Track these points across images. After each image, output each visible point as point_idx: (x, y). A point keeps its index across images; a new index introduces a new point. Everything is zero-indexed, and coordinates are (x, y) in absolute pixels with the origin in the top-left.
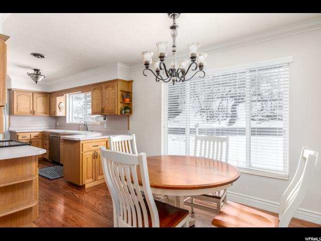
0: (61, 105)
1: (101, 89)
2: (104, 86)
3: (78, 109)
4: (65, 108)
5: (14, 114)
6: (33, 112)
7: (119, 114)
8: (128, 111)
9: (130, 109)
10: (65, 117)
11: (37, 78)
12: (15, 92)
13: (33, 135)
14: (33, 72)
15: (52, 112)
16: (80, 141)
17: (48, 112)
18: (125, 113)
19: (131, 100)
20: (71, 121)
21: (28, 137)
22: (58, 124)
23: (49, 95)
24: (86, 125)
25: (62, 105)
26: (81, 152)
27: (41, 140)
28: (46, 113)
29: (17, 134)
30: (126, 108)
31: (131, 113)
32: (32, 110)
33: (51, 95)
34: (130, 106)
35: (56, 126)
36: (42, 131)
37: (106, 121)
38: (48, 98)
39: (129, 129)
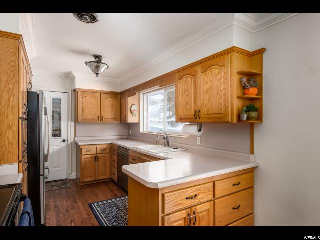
0: (133, 108)
1: (194, 76)
2: (199, 69)
3: (155, 113)
4: (138, 112)
5: (79, 121)
6: (101, 119)
7: (235, 121)
8: (254, 114)
9: (259, 111)
10: (138, 124)
11: (98, 68)
12: (80, 93)
13: (100, 148)
14: (93, 60)
15: (123, 117)
16: (158, 190)
17: (119, 118)
18: (248, 119)
19: (260, 92)
20: (145, 130)
21: (94, 152)
22: (131, 134)
23: (119, 96)
24: (167, 139)
25: (135, 108)
26: (161, 215)
27: (109, 155)
28: (116, 120)
29: (81, 147)
30: (250, 109)
31: (260, 118)
32: (99, 115)
33: (122, 96)
34: (257, 105)
35: (129, 135)
36: (110, 143)
37: (201, 133)
38: (119, 100)
39: (252, 152)
